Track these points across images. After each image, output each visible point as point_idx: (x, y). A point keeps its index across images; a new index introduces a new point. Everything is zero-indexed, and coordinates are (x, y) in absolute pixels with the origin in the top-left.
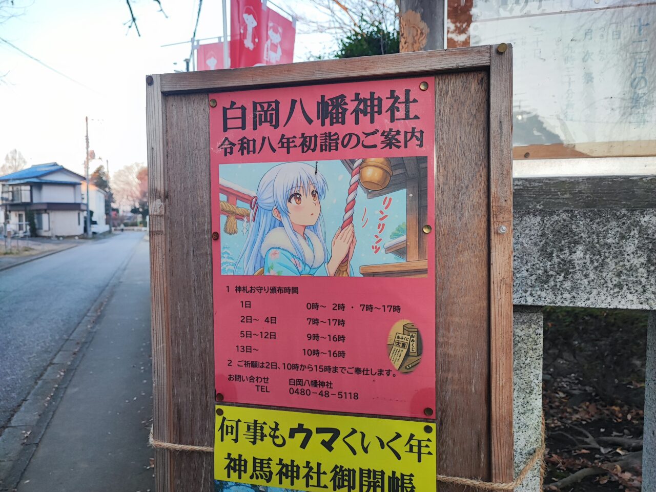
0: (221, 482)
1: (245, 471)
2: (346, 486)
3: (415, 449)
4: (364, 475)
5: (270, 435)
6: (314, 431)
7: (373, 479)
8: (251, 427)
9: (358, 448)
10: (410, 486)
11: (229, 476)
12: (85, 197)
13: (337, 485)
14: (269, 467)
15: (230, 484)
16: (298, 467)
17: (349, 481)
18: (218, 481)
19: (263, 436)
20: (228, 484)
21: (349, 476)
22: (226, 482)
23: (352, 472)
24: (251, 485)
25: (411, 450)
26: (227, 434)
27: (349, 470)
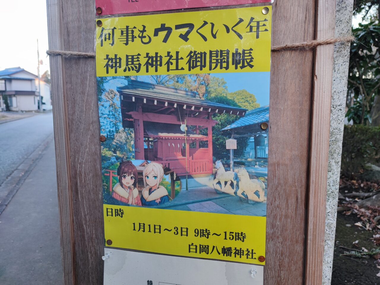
0: (102, 78)
1: (120, 67)
2: (199, 66)
3: (254, 29)
4: (213, 55)
5: (139, 36)
6: (173, 28)
7: (220, 57)
8: (124, 32)
9: (209, 36)
10: (250, 57)
11: (107, 72)
12: (38, 88)
13: (191, 66)
14: (138, 61)
15: (108, 78)
16: (161, 57)
17: (201, 62)
18: (99, 77)
19: (133, 37)
20: (107, 79)
21: (201, 58)
22: (106, 77)
23: (203, 54)
24: (125, 76)
25: (251, 30)
26: (105, 40)
27: (201, 54)
